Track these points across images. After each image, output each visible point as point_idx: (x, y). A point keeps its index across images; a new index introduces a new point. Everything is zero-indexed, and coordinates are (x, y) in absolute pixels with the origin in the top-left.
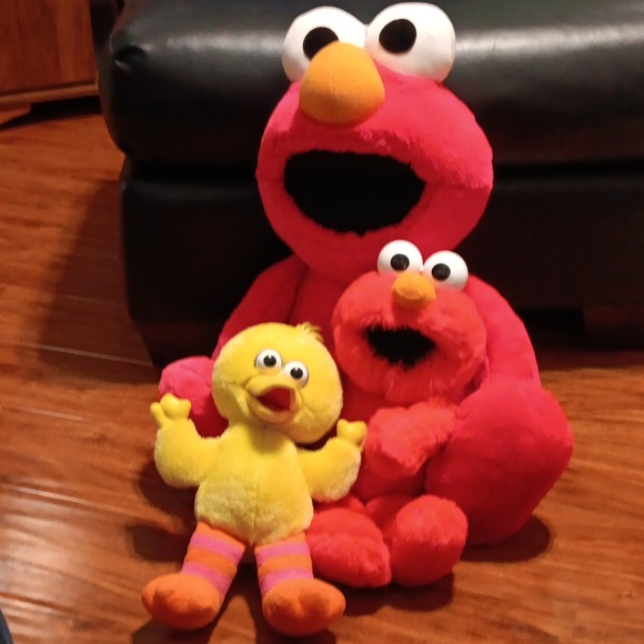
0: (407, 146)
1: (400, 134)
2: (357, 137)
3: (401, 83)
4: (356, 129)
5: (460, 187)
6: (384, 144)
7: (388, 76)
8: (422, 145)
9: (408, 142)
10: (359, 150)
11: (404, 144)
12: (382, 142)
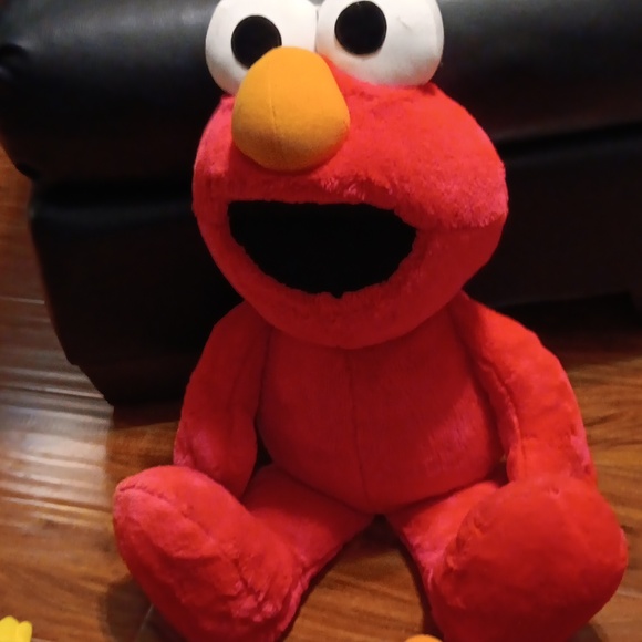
0: (387, 191)
1: (376, 177)
2: (316, 186)
3: (370, 98)
4: (314, 176)
5: (465, 228)
6: (355, 191)
7: (351, 90)
8: (407, 186)
9: (388, 186)
10: (321, 200)
11: (384, 189)
12: (352, 191)
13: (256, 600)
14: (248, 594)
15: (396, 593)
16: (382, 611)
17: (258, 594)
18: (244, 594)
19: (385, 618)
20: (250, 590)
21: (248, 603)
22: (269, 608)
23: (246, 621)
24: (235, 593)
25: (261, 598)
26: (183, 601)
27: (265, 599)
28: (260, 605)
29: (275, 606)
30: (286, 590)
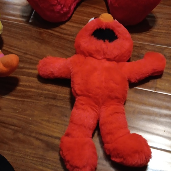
13: (61, 6)
14: (59, 5)
15: (101, 8)
16: (96, 12)
17: (61, 5)
18: (57, 4)
19: (97, 14)
20: (59, 4)
21: (59, 7)
22: (65, 9)
23: (59, 12)
24: (55, 4)
25: (62, 6)
26: (41, 6)
27: (64, 7)
28: (62, 8)
29: (67, 9)
30: (70, 5)
